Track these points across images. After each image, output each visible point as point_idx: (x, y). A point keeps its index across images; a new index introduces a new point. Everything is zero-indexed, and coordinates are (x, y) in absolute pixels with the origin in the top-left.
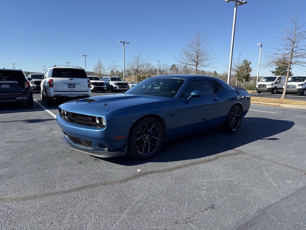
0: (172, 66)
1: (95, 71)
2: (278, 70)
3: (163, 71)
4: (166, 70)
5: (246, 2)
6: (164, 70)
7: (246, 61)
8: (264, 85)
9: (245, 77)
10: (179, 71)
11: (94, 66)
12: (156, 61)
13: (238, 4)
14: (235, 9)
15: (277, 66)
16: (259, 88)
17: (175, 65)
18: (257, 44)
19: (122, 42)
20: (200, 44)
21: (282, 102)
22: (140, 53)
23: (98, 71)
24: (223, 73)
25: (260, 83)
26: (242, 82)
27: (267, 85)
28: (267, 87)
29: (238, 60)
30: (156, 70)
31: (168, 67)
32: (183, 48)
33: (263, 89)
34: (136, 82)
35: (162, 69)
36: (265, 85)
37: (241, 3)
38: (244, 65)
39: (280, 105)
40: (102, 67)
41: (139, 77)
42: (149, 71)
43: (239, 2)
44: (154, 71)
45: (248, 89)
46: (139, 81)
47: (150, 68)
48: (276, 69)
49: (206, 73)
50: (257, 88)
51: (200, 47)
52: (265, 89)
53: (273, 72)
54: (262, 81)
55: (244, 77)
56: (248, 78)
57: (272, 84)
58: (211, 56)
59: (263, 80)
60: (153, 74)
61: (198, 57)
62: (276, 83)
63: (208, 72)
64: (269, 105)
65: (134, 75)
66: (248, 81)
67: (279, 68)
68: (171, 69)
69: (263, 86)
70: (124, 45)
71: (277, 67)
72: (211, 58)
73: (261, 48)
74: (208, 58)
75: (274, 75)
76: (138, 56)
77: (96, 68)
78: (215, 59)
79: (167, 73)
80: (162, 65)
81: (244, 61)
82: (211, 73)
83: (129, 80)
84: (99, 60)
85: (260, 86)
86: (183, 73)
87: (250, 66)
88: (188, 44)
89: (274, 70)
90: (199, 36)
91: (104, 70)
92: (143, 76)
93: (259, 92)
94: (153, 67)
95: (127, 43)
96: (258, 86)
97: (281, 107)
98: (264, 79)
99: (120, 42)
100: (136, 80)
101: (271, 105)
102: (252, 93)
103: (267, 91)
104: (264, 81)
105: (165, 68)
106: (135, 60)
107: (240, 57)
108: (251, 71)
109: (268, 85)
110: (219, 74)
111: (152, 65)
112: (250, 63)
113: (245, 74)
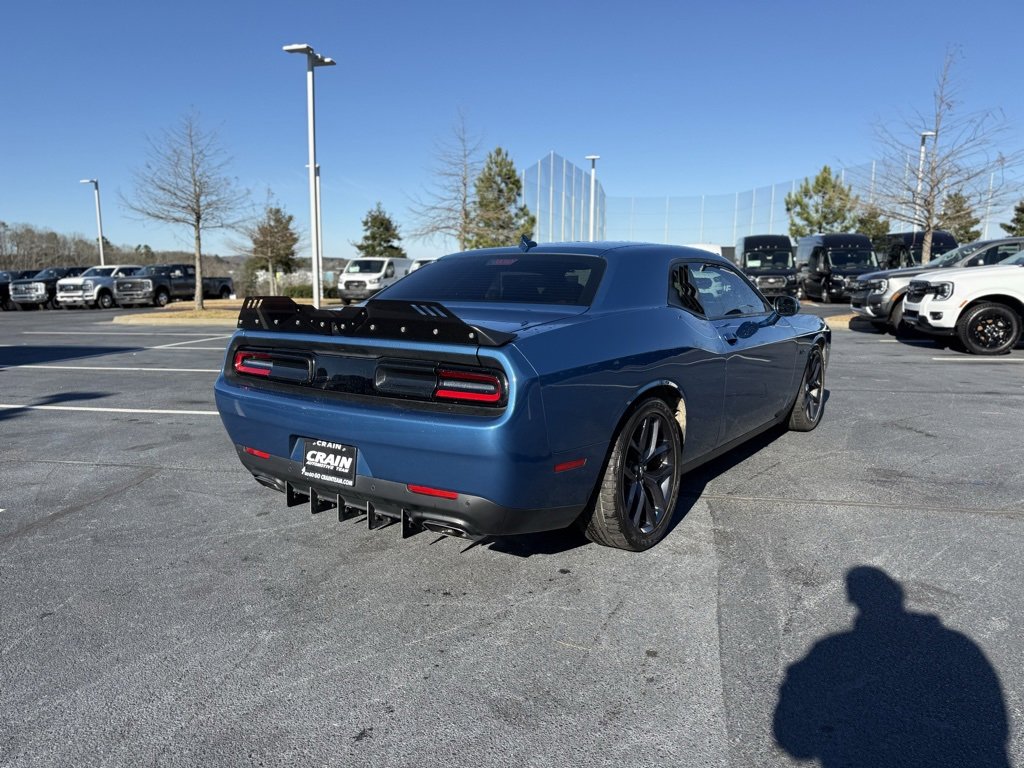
2: (370, 242)
7: (278, 211)
8: (358, 282)
9: (283, 260)
14: (310, 74)
15: (366, 230)
16: (347, 292)
24: (135, 246)
25: (346, 277)
27: (367, 283)
28: (365, 286)
33: (359, 292)
36: (362, 282)
38: (272, 223)
45: (296, 294)
48: (366, 238)
50: (340, 291)
52: (364, 292)
53: (361, 248)
54: (350, 272)
55: (279, 258)
56: (289, 262)
57: (379, 279)
59: (352, 269)
62: (386, 276)
67: (373, 237)
69: (357, 286)
71: (368, 233)
75: (362, 254)
81: (271, 212)
82: (86, 243)
85: (348, 284)
87: (292, 226)
89: (360, 241)
96: (345, 285)
98: (353, 266)
104: (356, 272)
108: (295, 240)
109: (370, 282)
110: (118, 248)
112: (291, 218)
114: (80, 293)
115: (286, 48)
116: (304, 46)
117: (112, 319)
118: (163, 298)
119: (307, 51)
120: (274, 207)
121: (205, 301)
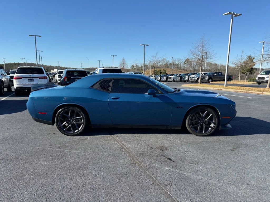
0: (186, 61)
1: (120, 66)
3: (178, 65)
4: (180, 64)
5: (240, 15)
6: (179, 63)
7: (250, 56)
10: (193, 65)
11: (119, 63)
12: (170, 57)
13: (234, 16)
14: (231, 20)
16: (258, 80)
17: (189, 59)
18: (260, 42)
19: (143, 45)
20: (204, 46)
21: (265, 91)
22: (157, 53)
23: (122, 67)
25: (259, 76)
26: (246, 74)
27: (266, 78)
28: (265, 79)
29: (242, 56)
30: (171, 64)
31: (182, 61)
32: (190, 50)
33: (262, 81)
34: (154, 75)
35: (176, 63)
36: (264, 77)
37: (236, 15)
38: (248, 60)
39: (263, 93)
40: (125, 63)
41: (156, 71)
42: (165, 65)
43: (235, 14)
44: (169, 65)
45: (251, 81)
46: (156, 74)
47: (166, 62)
49: (218, 65)
51: (204, 48)
52: (264, 81)
54: (261, 74)
55: (248, 70)
56: (251, 71)
58: (213, 55)
60: (168, 67)
61: (203, 56)
63: (220, 65)
64: (254, 93)
65: (151, 69)
66: (252, 74)
68: (185, 63)
69: (262, 79)
70: (144, 47)
72: (213, 56)
73: (263, 46)
74: (211, 57)
76: (155, 55)
77: (121, 64)
78: (216, 57)
79: (181, 66)
80: (177, 60)
81: (248, 57)
83: (147, 73)
84: (123, 58)
85: (259, 78)
86: (196, 66)
87: (253, 61)
88: (195, 46)
90: (203, 40)
91: (127, 66)
92: (159, 70)
93: (259, 83)
94: (169, 61)
95: (147, 45)
96: (258, 78)
97: (263, 94)
98: (263, 72)
99: (142, 45)
100: (153, 73)
101: (257, 93)
102: (253, 84)
103: (265, 83)
104: (264, 74)
105: (179, 62)
106: (153, 59)
107: (243, 54)
108: (254, 65)
111: (168, 60)
112: (254, 58)
113: (249, 68)
114: (193, 79)
115: (224, 14)
116: (228, 13)
117: (181, 85)
118: (210, 80)
119: (230, 13)
120: (249, 55)
121: (227, 82)
